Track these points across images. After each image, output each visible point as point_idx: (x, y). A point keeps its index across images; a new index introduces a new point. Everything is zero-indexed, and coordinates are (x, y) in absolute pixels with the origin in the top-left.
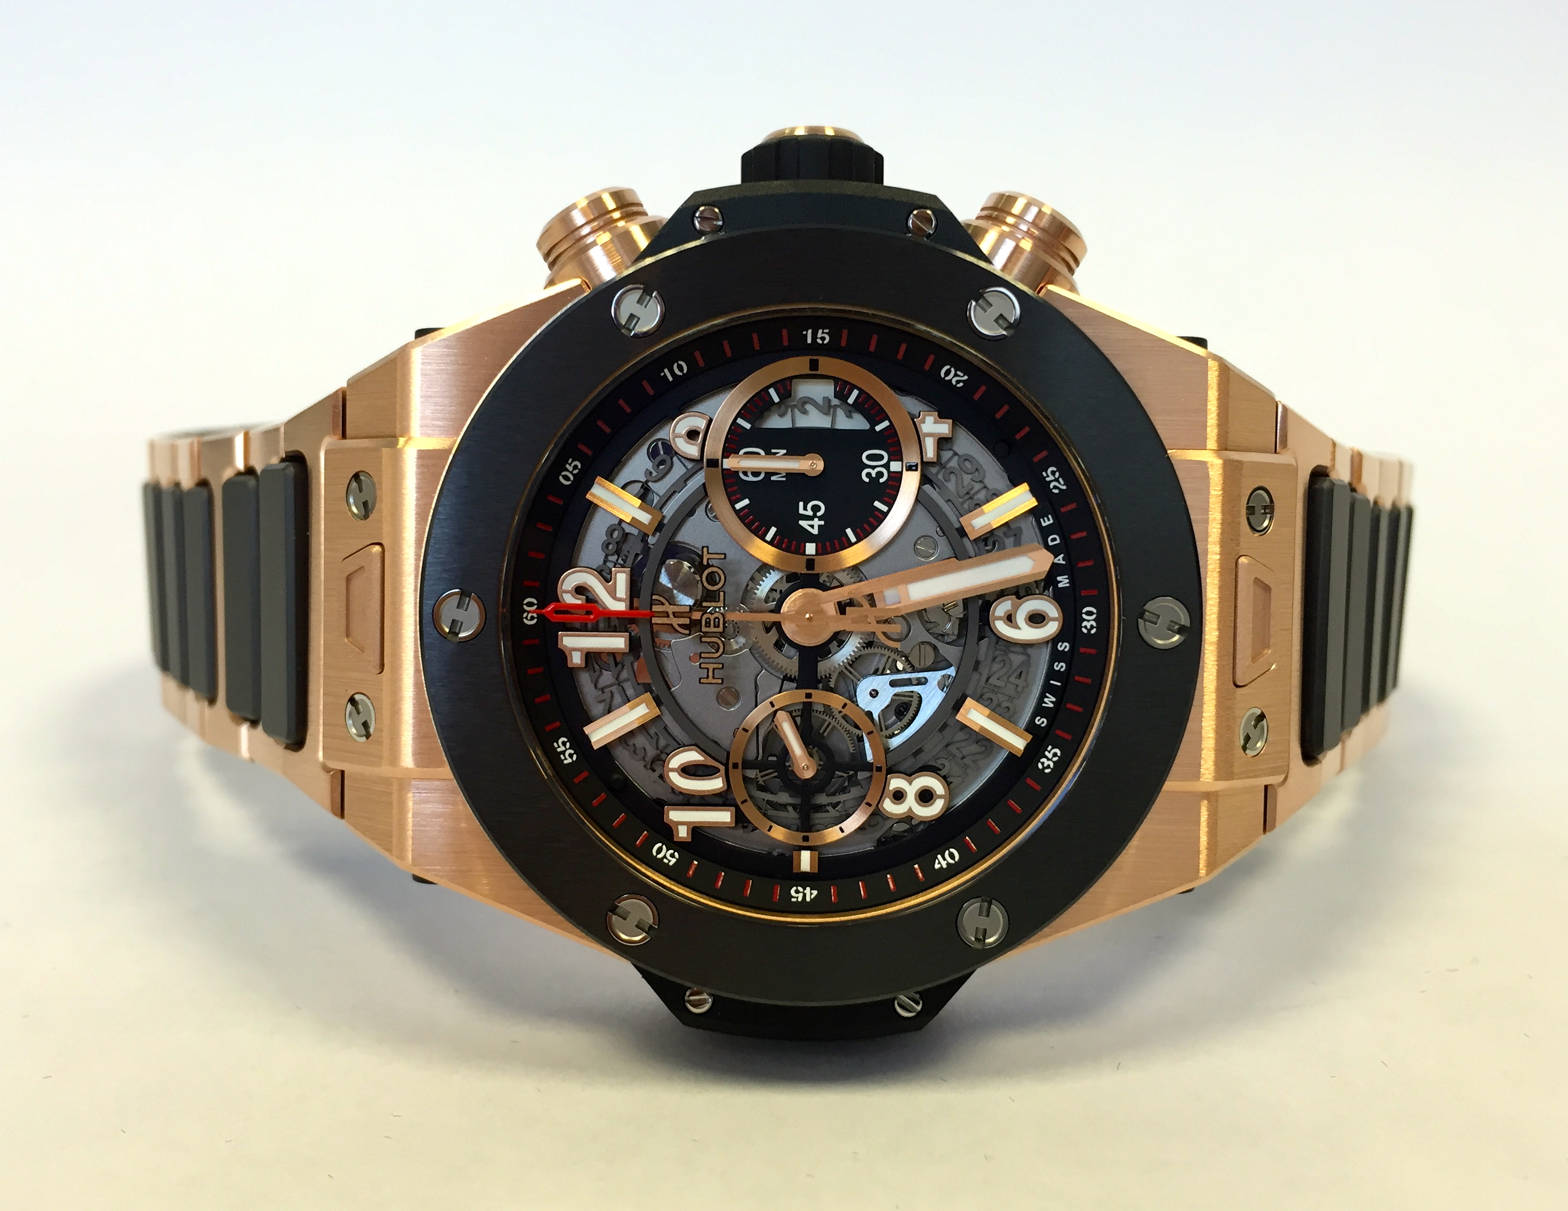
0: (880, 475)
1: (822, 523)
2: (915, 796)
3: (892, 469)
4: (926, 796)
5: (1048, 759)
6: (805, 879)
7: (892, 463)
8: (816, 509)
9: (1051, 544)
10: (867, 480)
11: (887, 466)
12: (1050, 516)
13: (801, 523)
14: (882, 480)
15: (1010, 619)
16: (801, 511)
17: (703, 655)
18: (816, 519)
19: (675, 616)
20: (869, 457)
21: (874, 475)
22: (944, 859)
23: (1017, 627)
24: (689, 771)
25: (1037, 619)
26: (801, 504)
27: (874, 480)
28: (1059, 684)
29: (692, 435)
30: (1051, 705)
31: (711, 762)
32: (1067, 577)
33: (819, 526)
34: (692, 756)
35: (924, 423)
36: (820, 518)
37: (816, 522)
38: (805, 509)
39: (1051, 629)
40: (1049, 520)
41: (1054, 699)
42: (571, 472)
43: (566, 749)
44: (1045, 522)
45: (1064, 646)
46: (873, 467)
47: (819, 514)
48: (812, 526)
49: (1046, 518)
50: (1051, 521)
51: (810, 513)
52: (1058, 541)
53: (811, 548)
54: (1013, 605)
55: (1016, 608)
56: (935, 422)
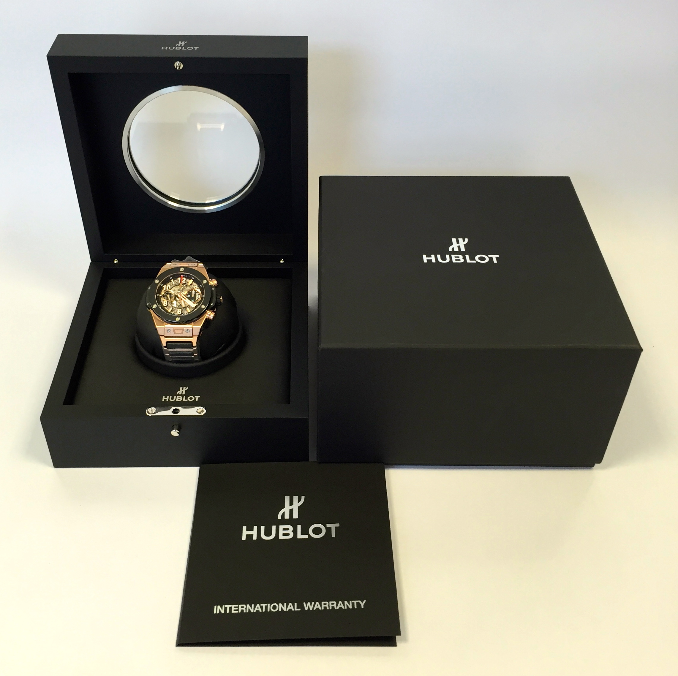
18: (189, 296)
19: (181, 286)
20: (193, 300)
53: (186, 296)
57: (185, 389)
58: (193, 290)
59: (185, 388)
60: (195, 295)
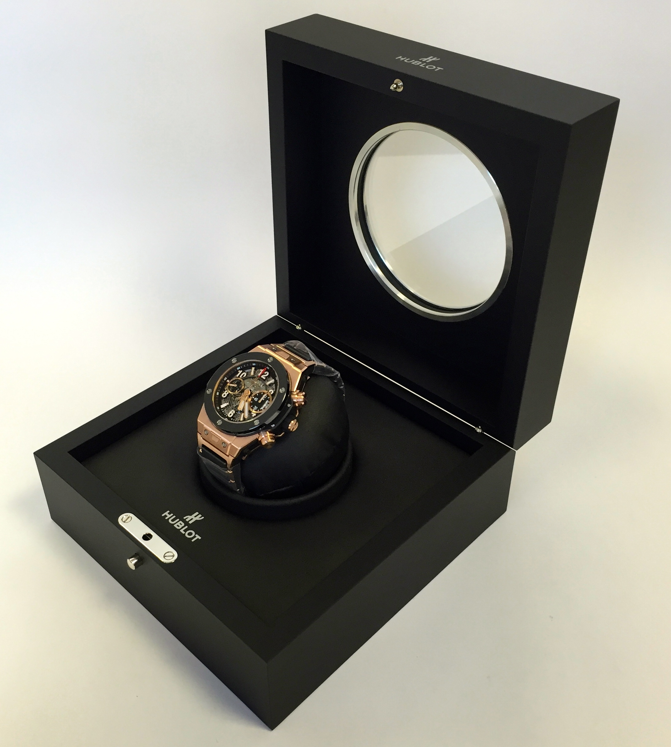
57: (199, 518)
58: (266, 394)
59: (200, 516)
60: (263, 402)
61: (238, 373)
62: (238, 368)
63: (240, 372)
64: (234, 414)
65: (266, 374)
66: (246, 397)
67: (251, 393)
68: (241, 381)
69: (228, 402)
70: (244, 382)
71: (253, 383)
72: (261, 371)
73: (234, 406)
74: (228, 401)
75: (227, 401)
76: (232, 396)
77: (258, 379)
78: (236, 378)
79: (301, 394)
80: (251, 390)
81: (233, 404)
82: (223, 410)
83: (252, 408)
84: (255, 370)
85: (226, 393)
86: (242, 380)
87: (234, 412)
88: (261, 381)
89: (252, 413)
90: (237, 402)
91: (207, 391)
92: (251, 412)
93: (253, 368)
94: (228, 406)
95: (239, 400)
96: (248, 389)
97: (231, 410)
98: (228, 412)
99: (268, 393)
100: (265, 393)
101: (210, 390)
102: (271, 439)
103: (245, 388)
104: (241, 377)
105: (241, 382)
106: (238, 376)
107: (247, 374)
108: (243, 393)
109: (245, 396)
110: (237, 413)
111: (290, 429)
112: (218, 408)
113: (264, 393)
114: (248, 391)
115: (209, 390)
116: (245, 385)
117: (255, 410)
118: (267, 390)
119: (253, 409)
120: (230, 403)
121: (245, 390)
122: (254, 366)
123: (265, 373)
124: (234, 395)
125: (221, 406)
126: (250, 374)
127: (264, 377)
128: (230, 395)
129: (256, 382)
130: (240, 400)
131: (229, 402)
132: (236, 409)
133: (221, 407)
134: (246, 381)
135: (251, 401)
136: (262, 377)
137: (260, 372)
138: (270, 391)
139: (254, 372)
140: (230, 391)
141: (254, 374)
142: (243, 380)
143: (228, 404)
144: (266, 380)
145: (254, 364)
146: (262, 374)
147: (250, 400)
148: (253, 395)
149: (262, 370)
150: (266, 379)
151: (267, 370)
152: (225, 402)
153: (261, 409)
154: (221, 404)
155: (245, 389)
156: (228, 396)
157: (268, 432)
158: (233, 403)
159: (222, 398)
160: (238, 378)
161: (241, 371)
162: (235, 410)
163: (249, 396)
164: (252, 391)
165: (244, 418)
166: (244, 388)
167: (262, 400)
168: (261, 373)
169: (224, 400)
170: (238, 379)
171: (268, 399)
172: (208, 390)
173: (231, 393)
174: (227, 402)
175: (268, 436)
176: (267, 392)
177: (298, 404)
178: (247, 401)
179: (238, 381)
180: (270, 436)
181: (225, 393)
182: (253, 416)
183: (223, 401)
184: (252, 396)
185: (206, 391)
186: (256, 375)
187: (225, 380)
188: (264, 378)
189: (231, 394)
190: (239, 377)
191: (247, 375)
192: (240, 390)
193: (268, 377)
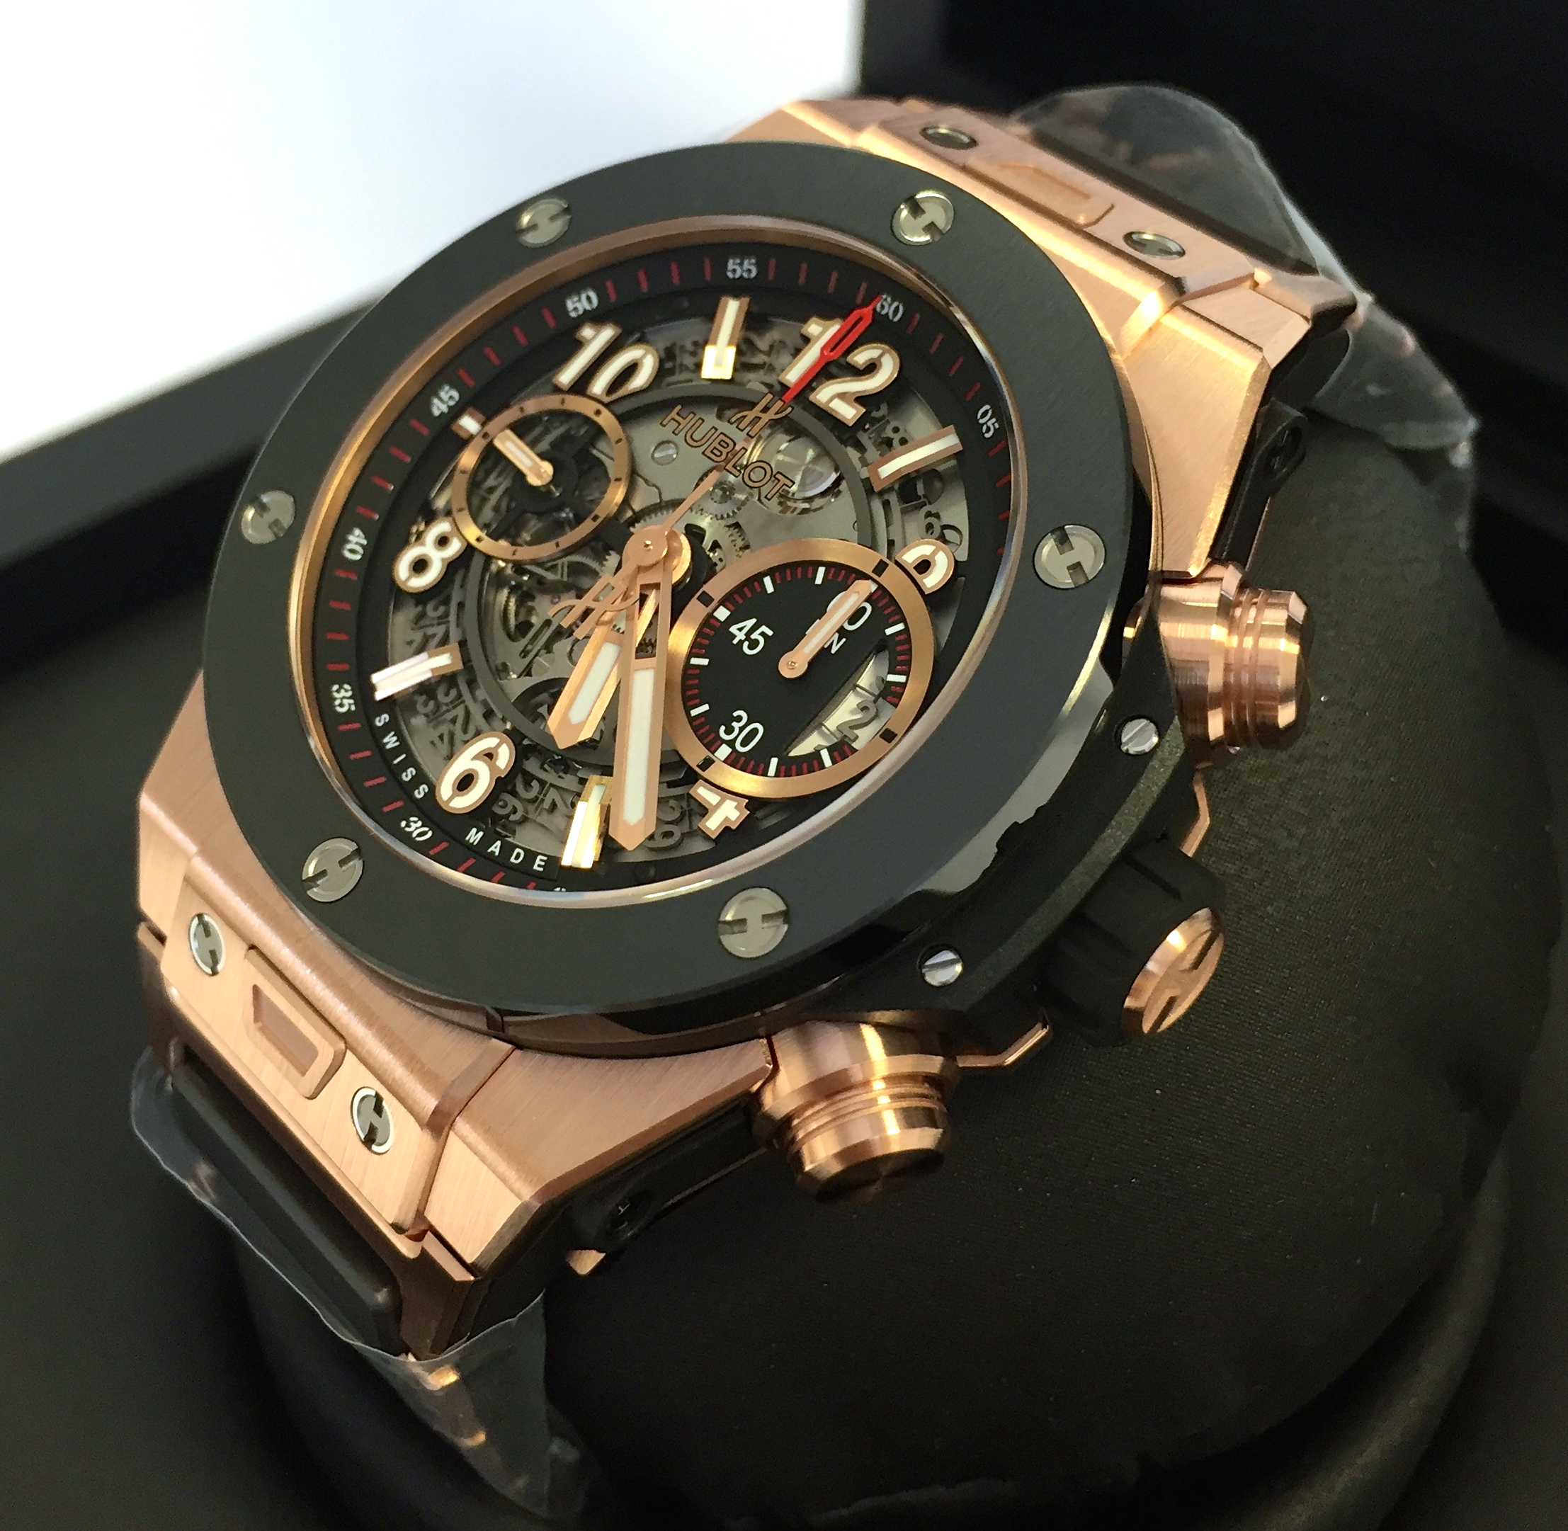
0: (729, 730)
1: (735, 642)
2: (430, 558)
3: (724, 746)
4: (420, 566)
5: (344, 698)
6: (456, 412)
7: (730, 750)
8: (753, 644)
9: (517, 850)
10: (735, 714)
11: (731, 744)
12: (541, 869)
13: (754, 621)
14: (723, 728)
15: (489, 756)
16: (764, 629)
17: (700, 421)
18: (743, 638)
19: (756, 417)
20: (755, 731)
21: (734, 724)
22: (357, 543)
23: (476, 758)
24: (631, 369)
25: (465, 782)
26: (770, 633)
27: (728, 722)
28: (396, 762)
29: (924, 566)
30: (385, 740)
31: (621, 392)
32: (475, 843)
33: (735, 636)
34: (640, 380)
35: (736, 807)
36: (741, 642)
37: (741, 636)
38: (763, 634)
39: (445, 790)
40: (539, 866)
41: (388, 747)
42: (986, 423)
43: (743, 271)
44: (541, 860)
45: (420, 793)
46: (741, 729)
47: (746, 644)
48: (740, 630)
49: (543, 863)
50: (535, 867)
51: (755, 636)
52: (512, 860)
53: (722, 614)
54: (498, 768)
55: (493, 768)
56: (727, 819)
58: (864, 587)
60: (831, 675)
61: (578, 345)
62: (578, 304)
63: (597, 338)
64: (502, 785)
65: (872, 368)
66: (643, 599)
67: (702, 568)
68: (599, 432)
69: (454, 645)
70: (629, 440)
71: (724, 456)
72: (807, 340)
73: (516, 684)
74: (455, 635)
75: (440, 631)
76: (499, 580)
77: (774, 424)
78: (552, 402)
79: (1276, 617)
80: (695, 534)
81: (504, 669)
82: (386, 729)
83: (707, 733)
84: (753, 322)
85: (443, 541)
86: (606, 420)
87: (505, 757)
88: (817, 442)
89: (703, 793)
90: (548, 647)
91: (250, 513)
92: (692, 778)
93: (731, 310)
94: (447, 680)
95: (560, 633)
96: (675, 520)
97: (478, 733)
98: (444, 748)
99: (893, 580)
100: (863, 576)
101: (279, 503)
102: (911, 1118)
103: (637, 505)
104: (599, 386)
105: (602, 445)
106: (567, 376)
107: (661, 362)
108: (613, 559)
109: (636, 595)
110: (532, 766)
111: (1138, 1014)
112: (343, 698)
113: (843, 576)
114: (672, 536)
115: (262, 508)
116: (634, 474)
117: (735, 761)
118: (874, 547)
119: (712, 743)
120: (466, 660)
121: (637, 529)
122: (737, 288)
123: (861, 357)
124: (519, 568)
125: (376, 678)
126: (698, 366)
127: (842, 396)
128: (477, 563)
129: (755, 453)
130: (579, 634)
131: (463, 644)
132: (526, 726)
133: (373, 689)
134: (648, 434)
135: (695, 649)
136: (825, 394)
137: (797, 352)
138: (911, 557)
139: (744, 348)
140: (484, 526)
141: (741, 366)
142: (624, 419)
143: (443, 660)
144: (864, 438)
145: (740, 268)
146: (826, 371)
147: (681, 638)
148: (717, 587)
149: (821, 332)
150: (861, 422)
151: (879, 331)
152: (418, 637)
153: (803, 748)
154: (383, 664)
155: (638, 517)
156: (458, 578)
157: (870, 1035)
158: (509, 652)
159: (399, 595)
160: (576, 404)
161: (608, 333)
162: (515, 736)
163: (681, 596)
164: (707, 543)
165: (609, 846)
166: (626, 502)
167: (824, 652)
168: (810, 356)
169: (410, 611)
170: (569, 415)
171: (882, 645)
172: (254, 500)
173: (487, 545)
174: (445, 641)
175: (878, 1085)
176: (880, 568)
177: (1227, 725)
178: (646, 648)
179: (573, 423)
180: (891, 1079)
181: (427, 548)
182: (713, 824)
183: (400, 624)
184: (706, 600)
185: (242, 510)
186: (754, 382)
187: (439, 407)
188: (849, 413)
189: (489, 559)
190: (581, 385)
191: (661, 373)
192: (588, 527)
193: (884, 410)
